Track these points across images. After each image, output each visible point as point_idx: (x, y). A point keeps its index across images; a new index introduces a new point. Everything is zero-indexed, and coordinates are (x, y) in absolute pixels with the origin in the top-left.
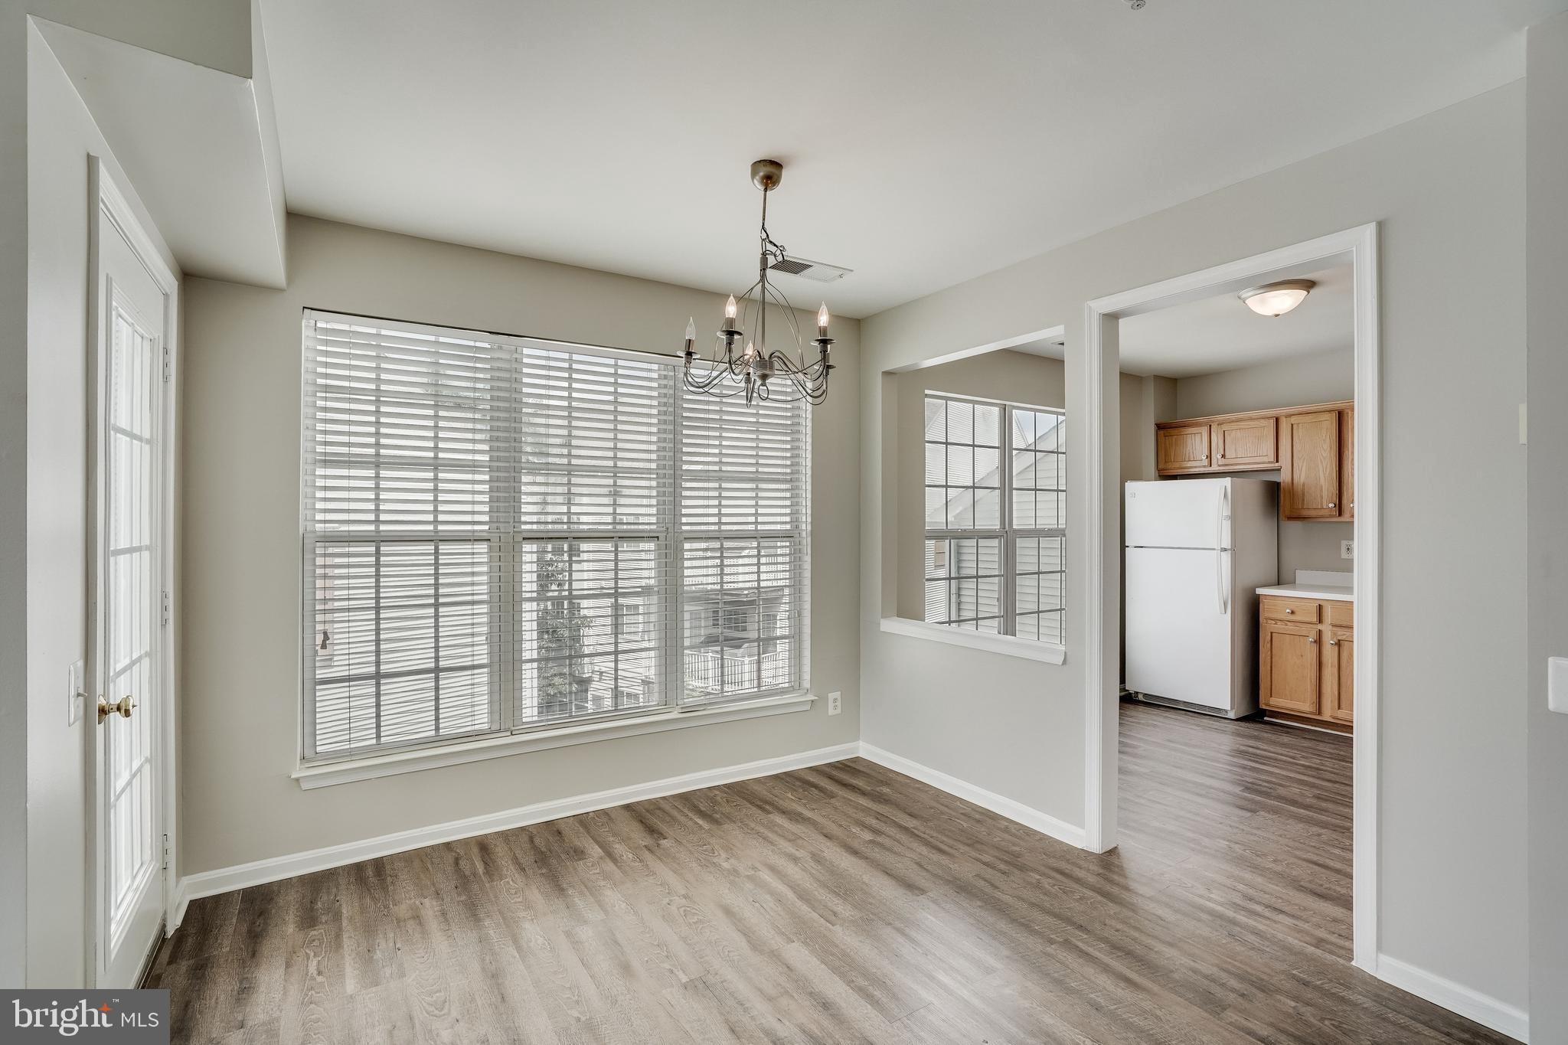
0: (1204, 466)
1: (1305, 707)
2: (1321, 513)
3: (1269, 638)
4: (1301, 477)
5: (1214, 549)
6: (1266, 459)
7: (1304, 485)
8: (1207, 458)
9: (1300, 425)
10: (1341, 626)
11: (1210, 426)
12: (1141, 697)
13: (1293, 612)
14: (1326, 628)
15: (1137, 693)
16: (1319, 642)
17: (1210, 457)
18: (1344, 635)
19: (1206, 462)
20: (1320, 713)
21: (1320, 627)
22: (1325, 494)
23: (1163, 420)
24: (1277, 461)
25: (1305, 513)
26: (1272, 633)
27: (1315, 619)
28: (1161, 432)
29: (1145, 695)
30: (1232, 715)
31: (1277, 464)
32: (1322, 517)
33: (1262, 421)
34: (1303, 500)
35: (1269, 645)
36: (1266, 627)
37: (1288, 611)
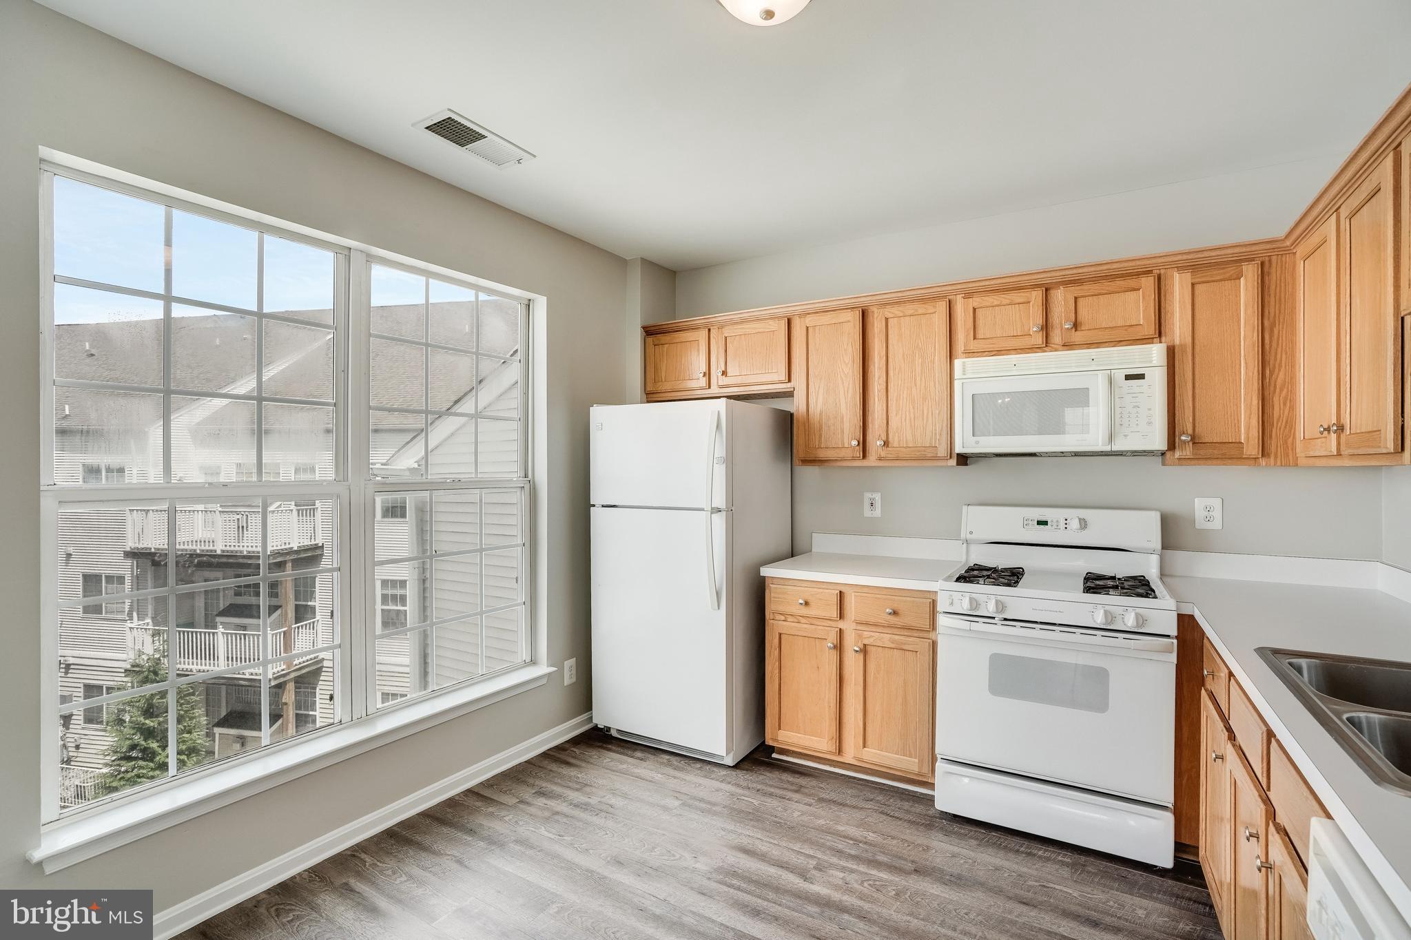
0: (702, 389)
1: (821, 743)
2: (842, 454)
3: (776, 641)
4: (819, 405)
5: (703, 510)
6: (775, 378)
7: (821, 414)
8: (704, 375)
9: (817, 328)
10: (867, 624)
11: (709, 330)
12: (614, 733)
13: (807, 603)
14: (848, 626)
15: (610, 728)
16: (839, 647)
17: (708, 374)
18: (871, 637)
19: (703, 382)
20: (840, 751)
21: (841, 625)
22: (847, 426)
23: (650, 322)
24: (790, 380)
25: (822, 454)
26: (780, 634)
27: (834, 613)
28: (650, 340)
29: (619, 731)
30: (730, 761)
31: (789, 385)
32: (843, 460)
33: (771, 322)
34: (820, 436)
35: (777, 652)
36: (775, 626)
37: (801, 601)
